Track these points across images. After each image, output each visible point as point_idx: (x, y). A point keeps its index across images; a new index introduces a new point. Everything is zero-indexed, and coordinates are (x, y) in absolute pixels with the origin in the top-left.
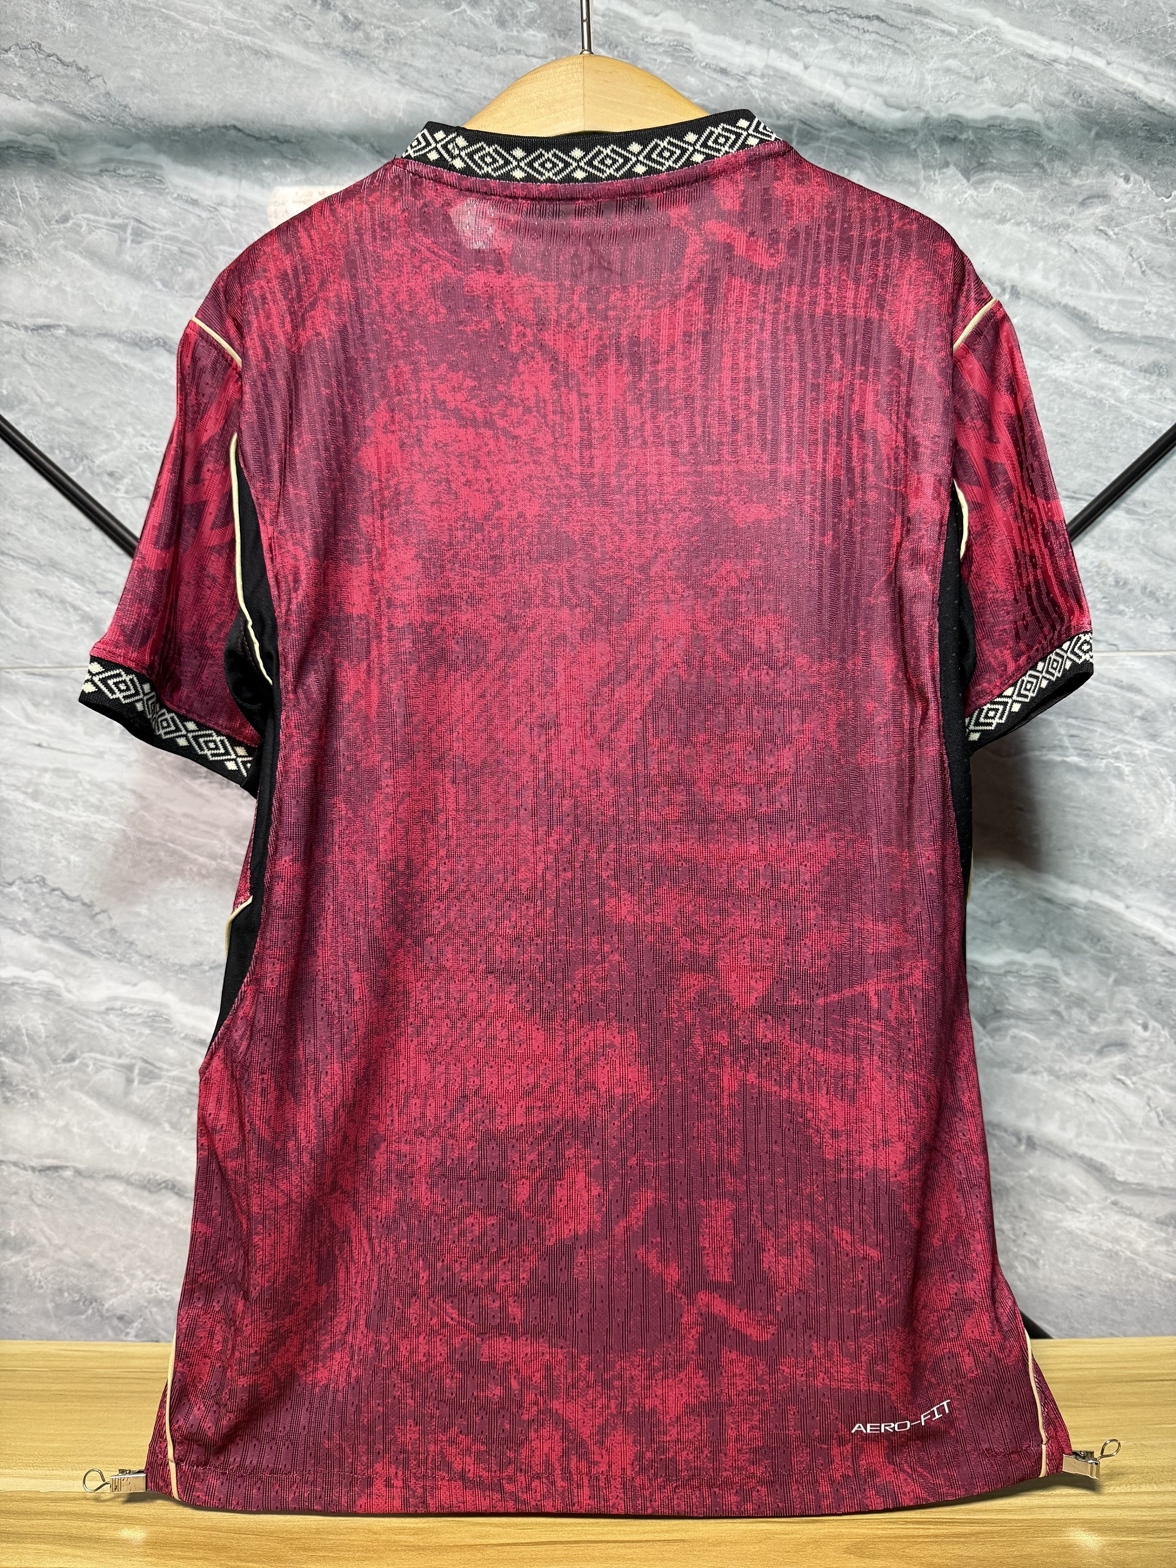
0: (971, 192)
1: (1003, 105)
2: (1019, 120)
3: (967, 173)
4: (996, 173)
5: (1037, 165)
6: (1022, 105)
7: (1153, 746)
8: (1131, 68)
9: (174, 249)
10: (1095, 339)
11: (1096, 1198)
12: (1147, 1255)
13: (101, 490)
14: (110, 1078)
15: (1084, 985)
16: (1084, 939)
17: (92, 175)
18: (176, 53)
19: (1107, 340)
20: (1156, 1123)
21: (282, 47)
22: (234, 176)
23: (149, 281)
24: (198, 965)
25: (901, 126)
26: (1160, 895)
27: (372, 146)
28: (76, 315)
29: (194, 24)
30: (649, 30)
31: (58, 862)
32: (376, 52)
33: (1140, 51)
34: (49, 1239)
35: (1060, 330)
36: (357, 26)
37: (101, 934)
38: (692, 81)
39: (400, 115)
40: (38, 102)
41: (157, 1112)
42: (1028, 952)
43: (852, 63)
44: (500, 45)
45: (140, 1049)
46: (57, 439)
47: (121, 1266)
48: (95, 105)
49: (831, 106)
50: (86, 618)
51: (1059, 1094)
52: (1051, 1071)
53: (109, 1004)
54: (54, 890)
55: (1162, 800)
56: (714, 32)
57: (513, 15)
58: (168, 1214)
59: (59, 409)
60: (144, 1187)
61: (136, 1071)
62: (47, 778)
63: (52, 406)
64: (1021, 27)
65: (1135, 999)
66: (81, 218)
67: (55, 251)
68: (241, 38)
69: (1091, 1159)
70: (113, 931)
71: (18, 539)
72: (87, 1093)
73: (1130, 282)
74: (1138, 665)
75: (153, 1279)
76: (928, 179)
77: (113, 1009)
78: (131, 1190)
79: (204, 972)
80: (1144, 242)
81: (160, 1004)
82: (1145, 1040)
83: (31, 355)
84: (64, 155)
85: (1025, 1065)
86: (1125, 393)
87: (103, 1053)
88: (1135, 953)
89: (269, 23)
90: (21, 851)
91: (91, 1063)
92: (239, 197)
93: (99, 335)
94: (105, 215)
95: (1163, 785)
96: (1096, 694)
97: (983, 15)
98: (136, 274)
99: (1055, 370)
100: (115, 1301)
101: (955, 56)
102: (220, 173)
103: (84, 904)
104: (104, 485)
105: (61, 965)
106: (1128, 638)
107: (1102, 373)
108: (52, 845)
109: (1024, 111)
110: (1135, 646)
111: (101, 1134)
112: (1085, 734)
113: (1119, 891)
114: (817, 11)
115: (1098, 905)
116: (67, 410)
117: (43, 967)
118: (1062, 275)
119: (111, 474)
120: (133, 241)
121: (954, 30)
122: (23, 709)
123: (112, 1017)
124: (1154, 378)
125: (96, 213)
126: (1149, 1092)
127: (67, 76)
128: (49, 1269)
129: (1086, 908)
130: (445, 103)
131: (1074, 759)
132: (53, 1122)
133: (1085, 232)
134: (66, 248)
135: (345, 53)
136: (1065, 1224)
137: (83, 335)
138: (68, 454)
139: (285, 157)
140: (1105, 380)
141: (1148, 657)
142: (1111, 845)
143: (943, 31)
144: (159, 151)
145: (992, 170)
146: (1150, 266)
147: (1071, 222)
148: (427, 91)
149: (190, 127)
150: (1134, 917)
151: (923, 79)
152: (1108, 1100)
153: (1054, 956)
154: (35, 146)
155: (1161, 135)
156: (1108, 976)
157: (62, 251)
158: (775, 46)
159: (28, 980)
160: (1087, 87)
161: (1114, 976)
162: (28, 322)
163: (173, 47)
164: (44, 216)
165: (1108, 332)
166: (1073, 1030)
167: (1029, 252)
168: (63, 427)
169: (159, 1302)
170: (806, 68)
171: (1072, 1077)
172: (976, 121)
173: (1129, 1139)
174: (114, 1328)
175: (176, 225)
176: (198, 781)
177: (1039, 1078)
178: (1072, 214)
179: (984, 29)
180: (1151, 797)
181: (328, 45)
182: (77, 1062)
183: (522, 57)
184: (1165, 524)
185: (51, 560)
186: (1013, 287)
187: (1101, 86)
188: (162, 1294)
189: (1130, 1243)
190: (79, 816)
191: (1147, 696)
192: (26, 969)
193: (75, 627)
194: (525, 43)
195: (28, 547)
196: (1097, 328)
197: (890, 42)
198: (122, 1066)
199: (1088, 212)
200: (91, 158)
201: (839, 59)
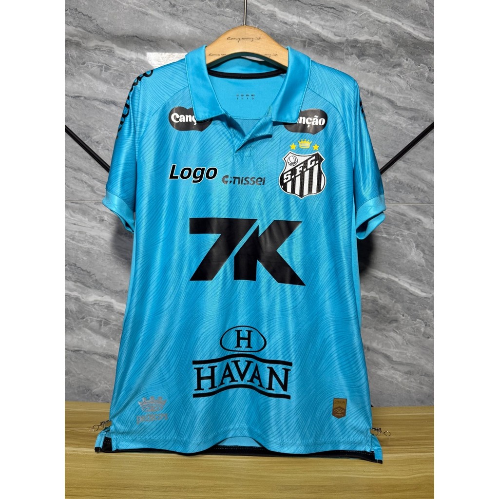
0: (359, 62)
1: (370, 36)
2: (375, 41)
3: (359, 57)
4: (367, 57)
5: (380, 55)
6: (376, 36)
7: (408, 232)
8: (409, 26)
9: (117, 74)
10: (396, 109)
11: (387, 365)
12: (401, 382)
13: (94, 147)
14: (95, 324)
15: (386, 303)
16: (386, 289)
17: (93, 50)
18: (118, 13)
19: (399, 109)
20: (405, 344)
21: (151, 12)
22: (135, 52)
23: (109, 83)
24: (122, 291)
25: (339, 42)
26: (409, 276)
27: (178, 43)
28: (87, 93)
29: (124, 4)
30: (263, 10)
31: (80, 259)
32: (180, 14)
33: (412, 21)
34: (76, 372)
35: (385, 106)
36: (174, 6)
37: (93, 281)
38: (276, 26)
39: (187, 34)
40: (76, 27)
41: (108, 335)
42: (369, 292)
43: (325, 22)
44: (218, 13)
45: (104, 316)
46: (81, 131)
47: (97, 380)
48: (93, 28)
49: (318, 35)
50: (89, 186)
51: (377, 335)
52: (375, 328)
53: (95, 302)
54: (78, 268)
55: (411, 248)
56: (283, 11)
57: (222, 4)
58: (112, 365)
59: (81, 122)
60: (105, 357)
61: (103, 322)
62: (77, 234)
63: (79, 121)
64: (377, 12)
65: (401, 307)
66: (89, 63)
67: (81, 73)
68: (138, 8)
69: (386, 354)
70: (96, 280)
71: (69, 161)
72: (88, 329)
73: (407, 92)
74: (405, 208)
75: (107, 384)
76: (347, 58)
77: (96, 304)
78: (100, 357)
79: (123, 293)
80: (411, 79)
81: (110, 303)
82: (403, 319)
83: (73, 105)
84: (84, 43)
85: (367, 325)
86: (404, 125)
87: (93, 317)
88: (401, 293)
89: (147, 4)
90: (69, 256)
91: (89, 320)
92: (137, 58)
93: (94, 99)
94: (96, 63)
95: (411, 244)
96: (392, 216)
97: (365, 8)
98: (106, 81)
99: (384, 118)
100: (96, 390)
101: (356, 20)
102: (132, 50)
103: (88, 272)
104: (95, 145)
105: (80, 290)
106: (402, 199)
107: (397, 119)
108: (78, 254)
109: (376, 38)
110: (404, 202)
111: (92, 341)
112: (388, 228)
113: (397, 275)
114: (314, 5)
115: (390, 279)
116: (84, 122)
117: (75, 291)
118: (386, 89)
119: (97, 142)
120: (105, 71)
121: (356, 12)
122: (70, 213)
123: (95, 306)
124: (413, 121)
125: (93, 62)
126: (404, 335)
127: (85, 19)
128: (76, 381)
129: (387, 280)
130: (200, 31)
131: (385, 235)
132: (78, 337)
133: (394, 76)
134: (84, 72)
135: (170, 14)
136: (378, 373)
137: (89, 99)
138: (84, 136)
139: (151, 46)
140: (398, 121)
141: (408, 205)
142: (395, 261)
143: (353, 13)
144: (113, 43)
145: (366, 56)
146: (413, 87)
147: (389, 72)
148: (195, 27)
149: (123, 36)
150: (401, 283)
151: (346, 27)
152: (392, 337)
153: (377, 294)
154: (75, 40)
155: (418, 46)
156: (393, 300)
157: (83, 74)
158: (302, 16)
159: (70, 295)
160: (396, 31)
161: (394, 300)
162: (72, 95)
163: (118, 11)
164: (77, 62)
165: (399, 107)
166: (382, 316)
167: (377, 82)
168: (82, 128)
169: (109, 391)
170: (311, 23)
171: (381, 330)
172: (361, 41)
173: (398, 348)
174: (95, 398)
175: (118, 66)
176: (122, 236)
177: (371, 330)
178: (390, 70)
179: (365, 13)
180: (408, 247)
181: (165, 12)
182: (85, 319)
183: (225, 17)
184: (415, 165)
185: (78, 168)
186: (372, 92)
187: (400, 31)
188: (109, 388)
189: (396, 379)
190: (86, 246)
191: (407, 217)
192: (70, 291)
193: (86, 189)
194: (225, 12)
195: (72, 164)
196: (396, 105)
197: (337, 16)
198: (97, 320)
199: (395, 70)
200: (92, 44)
201: (321, 20)
